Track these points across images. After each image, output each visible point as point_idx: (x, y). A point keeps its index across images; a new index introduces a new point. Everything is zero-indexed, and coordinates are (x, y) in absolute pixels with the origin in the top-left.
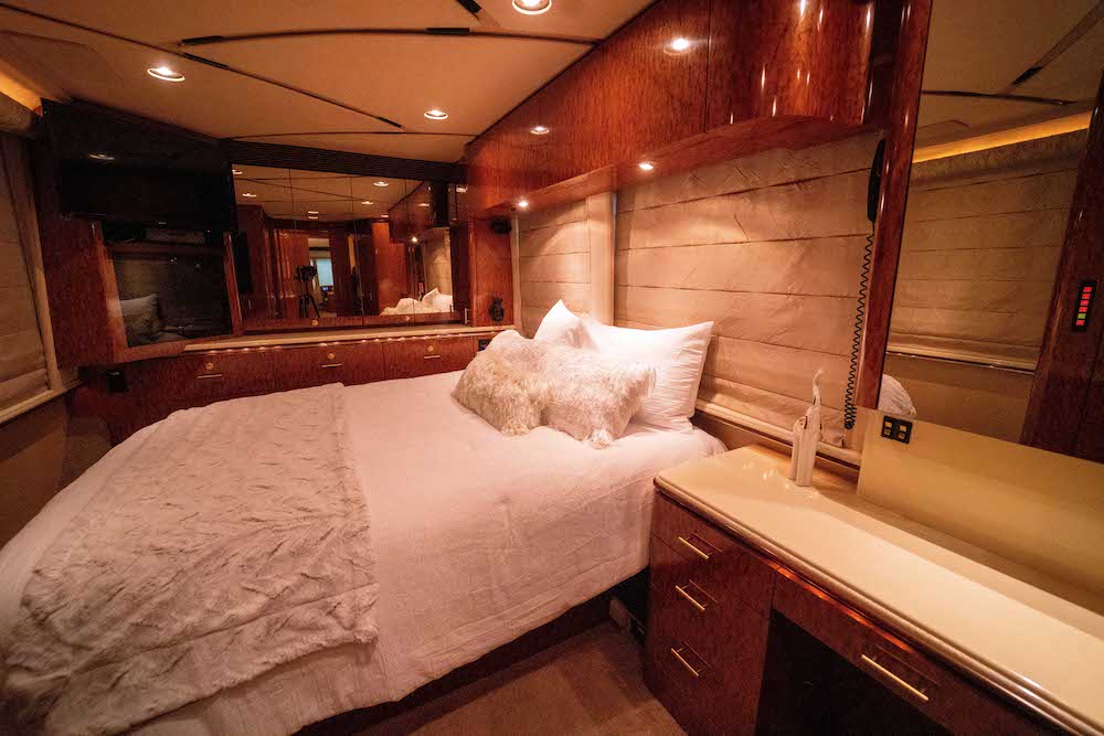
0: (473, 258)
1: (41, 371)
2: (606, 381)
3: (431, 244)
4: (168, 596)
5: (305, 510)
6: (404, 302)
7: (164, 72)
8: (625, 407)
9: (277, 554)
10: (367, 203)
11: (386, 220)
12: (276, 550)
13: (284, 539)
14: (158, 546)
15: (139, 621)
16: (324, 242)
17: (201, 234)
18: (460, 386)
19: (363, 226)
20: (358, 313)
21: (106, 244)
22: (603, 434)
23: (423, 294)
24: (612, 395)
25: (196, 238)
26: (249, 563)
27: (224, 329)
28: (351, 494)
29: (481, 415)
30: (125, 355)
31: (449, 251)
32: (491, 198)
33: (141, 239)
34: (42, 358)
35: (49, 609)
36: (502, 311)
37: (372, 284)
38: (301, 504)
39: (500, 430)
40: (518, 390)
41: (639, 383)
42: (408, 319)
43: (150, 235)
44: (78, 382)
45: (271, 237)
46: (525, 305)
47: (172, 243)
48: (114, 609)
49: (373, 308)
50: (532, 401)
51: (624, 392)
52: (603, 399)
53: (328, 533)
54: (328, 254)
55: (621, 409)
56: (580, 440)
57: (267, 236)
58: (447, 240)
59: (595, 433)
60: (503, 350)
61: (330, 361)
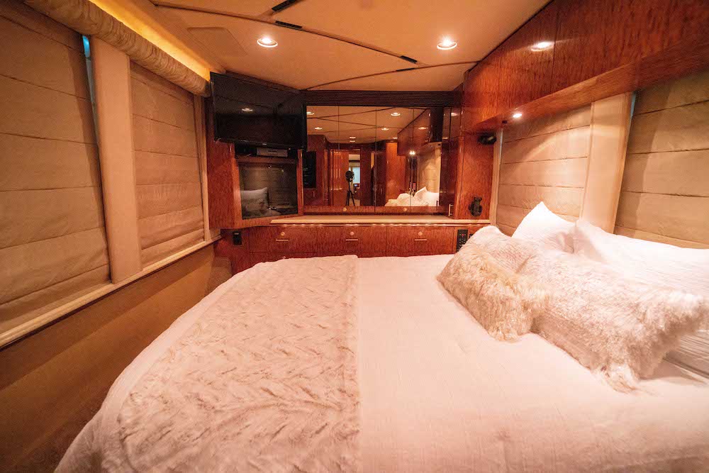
0: (460, 166)
1: (201, 230)
2: (635, 307)
3: (425, 155)
4: (195, 450)
5: (308, 392)
6: (402, 196)
7: (267, 41)
8: (660, 343)
9: (279, 436)
10: (385, 129)
11: (395, 141)
12: (278, 432)
13: (288, 421)
14: (200, 397)
15: (174, 467)
16: (357, 157)
17: (286, 151)
18: (446, 273)
19: (381, 145)
20: (372, 204)
21: (236, 157)
22: (624, 371)
23: (415, 191)
24: (641, 326)
25: (284, 153)
26: (256, 440)
27: (293, 211)
28: (348, 385)
29: (466, 307)
30: (240, 223)
31: (439, 160)
32: (485, 114)
33: (254, 155)
34: (202, 223)
35: (128, 431)
36: (480, 207)
37: (383, 184)
38: (306, 384)
39: (486, 328)
40: (511, 294)
41: (687, 318)
42: (406, 210)
43: (261, 152)
44: (220, 237)
45: (329, 155)
46: (501, 204)
47: (272, 157)
48: (161, 449)
49: (382, 201)
50: (525, 308)
51: (662, 326)
52: (629, 327)
53: (323, 427)
54: (359, 164)
55: (654, 345)
56: (589, 368)
57: (326, 153)
58: (438, 152)
59: (613, 366)
60: (487, 245)
61: (350, 237)
